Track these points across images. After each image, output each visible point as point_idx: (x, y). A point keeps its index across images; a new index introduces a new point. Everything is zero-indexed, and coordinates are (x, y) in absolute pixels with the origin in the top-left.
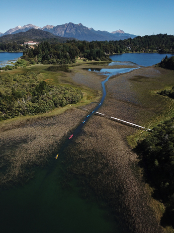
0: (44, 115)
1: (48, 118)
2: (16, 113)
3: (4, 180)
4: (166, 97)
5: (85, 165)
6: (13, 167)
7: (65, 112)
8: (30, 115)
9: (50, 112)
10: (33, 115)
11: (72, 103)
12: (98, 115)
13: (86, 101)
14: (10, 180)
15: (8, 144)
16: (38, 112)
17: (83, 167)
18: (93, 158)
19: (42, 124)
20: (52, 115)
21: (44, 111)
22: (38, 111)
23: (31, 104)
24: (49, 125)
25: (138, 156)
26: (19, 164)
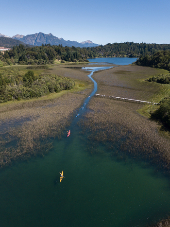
0: (40, 99)
1: (45, 101)
2: (9, 97)
3: (18, 153)
4: (155, 83)
5: (107, 134)
6: (24, 141)
7: (62, 96)
8: (24, 99)
9: (45, 96)
10: (28, 99)
11: (66, 89)
12: (98, 96)
13: (80, 88)
14: (26, 153)
15: (9, 122)
16: (33, 97)
17: (105, 135)
18: (112, 127)
19: (41, 106)
20: (48, 99)
21: (40, 96)
22: (33, 95)
23: (25, 88)
24: (49, 106)
25: (157, 123)
26: (30, 138)
